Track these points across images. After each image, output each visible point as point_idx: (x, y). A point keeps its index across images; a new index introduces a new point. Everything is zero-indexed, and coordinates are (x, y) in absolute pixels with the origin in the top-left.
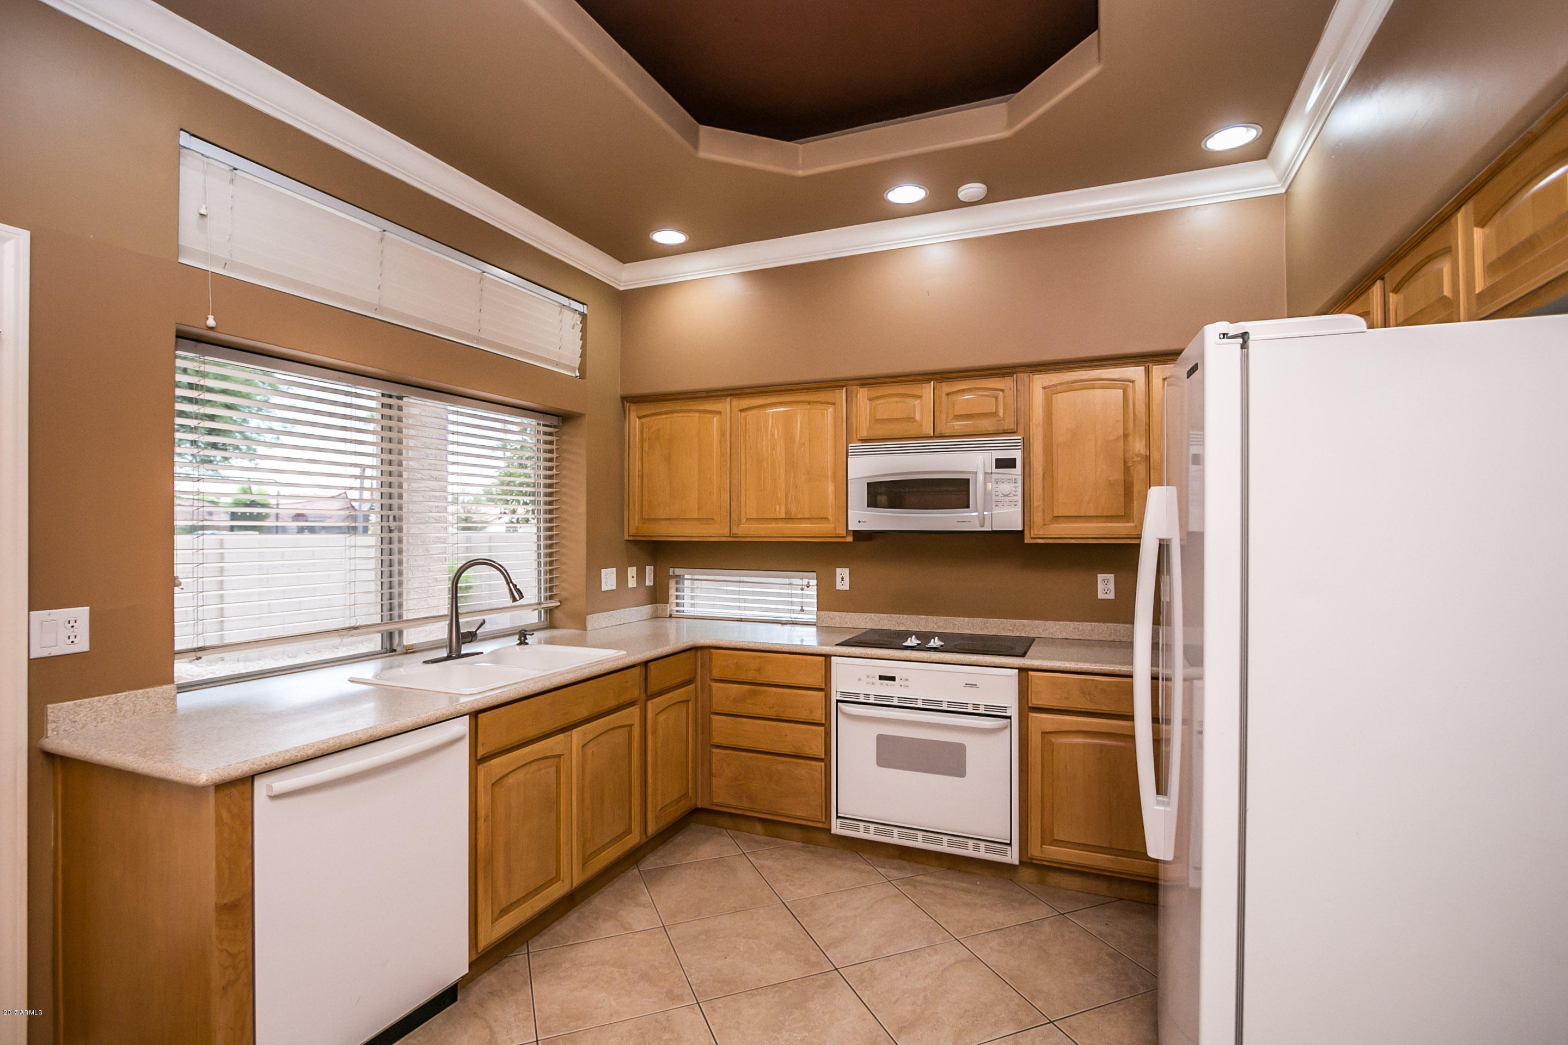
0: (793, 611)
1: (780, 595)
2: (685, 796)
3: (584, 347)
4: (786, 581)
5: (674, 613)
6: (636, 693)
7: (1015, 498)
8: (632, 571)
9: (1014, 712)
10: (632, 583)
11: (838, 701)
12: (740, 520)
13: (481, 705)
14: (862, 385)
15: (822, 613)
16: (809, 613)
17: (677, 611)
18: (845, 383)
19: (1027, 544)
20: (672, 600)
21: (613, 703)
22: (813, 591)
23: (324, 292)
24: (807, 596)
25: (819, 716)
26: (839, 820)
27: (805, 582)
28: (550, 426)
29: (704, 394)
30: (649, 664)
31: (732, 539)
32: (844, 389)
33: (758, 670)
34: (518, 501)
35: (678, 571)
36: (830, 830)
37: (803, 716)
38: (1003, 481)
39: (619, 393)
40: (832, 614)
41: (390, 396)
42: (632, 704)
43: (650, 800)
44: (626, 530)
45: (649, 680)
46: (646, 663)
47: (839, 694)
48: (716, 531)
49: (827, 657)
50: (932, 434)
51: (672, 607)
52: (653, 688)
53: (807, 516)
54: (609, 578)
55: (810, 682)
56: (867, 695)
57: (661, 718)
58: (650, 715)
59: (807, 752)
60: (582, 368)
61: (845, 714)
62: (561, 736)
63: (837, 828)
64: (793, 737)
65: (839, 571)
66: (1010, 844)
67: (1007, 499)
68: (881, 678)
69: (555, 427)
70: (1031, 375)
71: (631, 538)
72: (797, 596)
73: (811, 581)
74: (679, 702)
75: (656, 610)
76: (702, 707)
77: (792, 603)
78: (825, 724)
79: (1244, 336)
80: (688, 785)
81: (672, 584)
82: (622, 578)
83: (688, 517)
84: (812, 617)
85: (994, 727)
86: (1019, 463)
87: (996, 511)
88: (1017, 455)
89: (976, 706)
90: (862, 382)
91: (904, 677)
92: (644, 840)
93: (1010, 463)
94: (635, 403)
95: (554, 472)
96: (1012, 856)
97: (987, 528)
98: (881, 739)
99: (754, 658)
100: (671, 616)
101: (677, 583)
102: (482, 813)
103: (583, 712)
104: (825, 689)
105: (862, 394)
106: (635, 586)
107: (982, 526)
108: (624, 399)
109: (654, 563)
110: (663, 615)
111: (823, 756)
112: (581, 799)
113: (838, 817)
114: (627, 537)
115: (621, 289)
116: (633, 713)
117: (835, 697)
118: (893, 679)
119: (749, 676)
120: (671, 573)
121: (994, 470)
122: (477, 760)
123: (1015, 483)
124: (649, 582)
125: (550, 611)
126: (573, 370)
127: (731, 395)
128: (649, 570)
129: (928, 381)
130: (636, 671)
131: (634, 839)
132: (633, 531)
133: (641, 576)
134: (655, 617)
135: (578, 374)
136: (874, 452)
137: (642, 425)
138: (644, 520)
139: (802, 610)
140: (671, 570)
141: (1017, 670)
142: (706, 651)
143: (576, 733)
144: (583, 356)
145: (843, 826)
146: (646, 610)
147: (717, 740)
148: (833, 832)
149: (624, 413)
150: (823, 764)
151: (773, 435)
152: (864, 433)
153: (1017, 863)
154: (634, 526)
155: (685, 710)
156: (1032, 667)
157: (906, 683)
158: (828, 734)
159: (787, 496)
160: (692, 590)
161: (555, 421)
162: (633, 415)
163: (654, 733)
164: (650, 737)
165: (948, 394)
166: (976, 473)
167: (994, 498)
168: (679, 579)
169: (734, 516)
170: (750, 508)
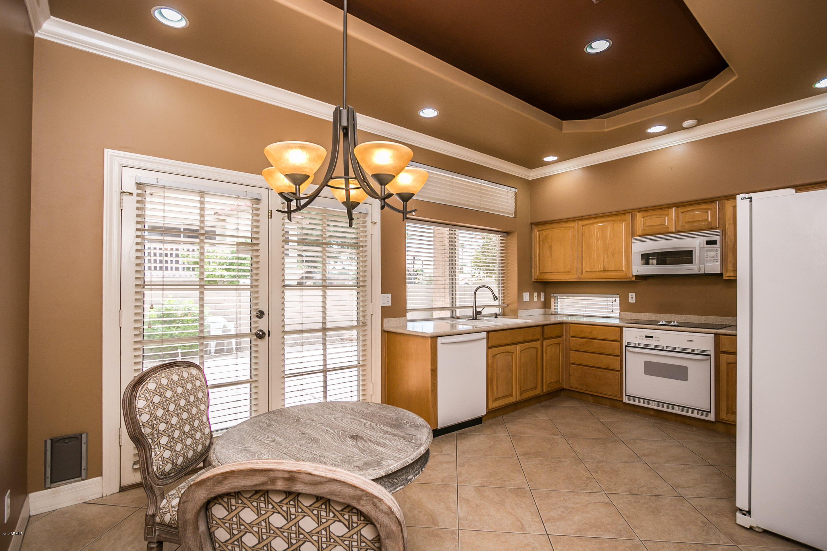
0: (609, 312)
1: (602, 305)
2: (558, 382)
3: (516, 205)
4: (605, 299)
5: (553, 313)
6: (539, 336)
7: (717, 258)
8: (535, 294)
9: (712, 353)
10: (536, 299)
11: (626, 346)
12: (582, 272)
13: (490, 329)
14: (639, 212)
15: (622, 313)
16: (616, 313)
17: (555, 312)
18: (631, 211)
19: (725, 279)
20: (553, 306)
21: (530, 338)
22: (618, 303)
23: (443, 200)
24: (615, 306)
25: (617, 352)
26: (627, 397)
27: (614, 299)
28: (503, 237)
29: (566, 220)
30: (544, 326)
31: (579, 280)
32: (631, 214)
33: (590, 333)
34: (481, 269)
35: (555, 295)
36: (623, 401)
37: (610, 352)
38: (710, 251)
39: (530, 221)
40: (627, 313)
41: (452, 230)
42: (537, 340)
43: (544, 378)
44: (533, 277)
45: (544, 333)
46: (543, 326)
47: (626, 343)
48: (572, 277)
49: (621, 328)
50: (674, 231)
51: (552, 310)
52: (545, 336)
53: (613, 269)
54: (526, 297)
55: (613, 338)
56: (640, 344)
57: (549, 348)
58: (544, 345)
59: (612, 367)
60: (515, 213)
61: (629, 351)
62: (513, 346)
63: (625, 400)
64: (606, 361)
65: (630, 294)
66: (710, 412)
67: (712, 259)
68: (646, 337)
69: (505, 237)
70: (726, 201)
71: (535, 281)
72: (610, 305)
73: (617, 299)
74: (556, 344)
75: (546, 311)
76: (566, 347)
77: (608, 309)
78: (620, 356)
79: (751, 198)
80: (560, 377)
81: (553, 300)
82: (531, 296)
83: (559, 271)
84: (618, 315)
85: (701, 359)
86: (718, 242)
87: (707, 265)
88: (718, 238)
89: (693, 350)
90: (640, 210)
91: (657, 336)
92: (542, 394)
93: (714, 242)
94: (536, 225)
95: (505, 255)
96: (712, 417)
97: (702, 272)
98: (646, 363)
99: (588, 328)
100: (552, 314)
101: (555, 299)
102: (490, 365)
103: (520, 339)
104: (620, 340)
105: (639, 216)
106: (537, 300)
107: (699, 271)
108: (531, 224)
109: (544, 291)
110: (549, 313)
111: (619, 369)
112: (520, 370)
113: (626, 395)
114: (533, 280)
115: (530, 179)
116: (538, 344)
117: (625, 344)
118: (652, 337)
119: (586, 335)
120: (552, 296)
121: (705, 246)
122: (489, 348)
123: (717, 251)
124: (543, 299)
125: (503, 308)
126: (512, 215)
127: (578, 220)
128: (543, 294)
129: (672, 207)
130: (539, 328)
131: (538, 391)
132: (536, 277)
133: (539, 296)
134: (545, 314)
135: (514, 216)
136: (644, 241)
137: (539, 234)
138: (541, 273)
139: (612, 312)
140: (552, 294)
141: (713, 335)
142: (568, 324)
143: (518, 346)
144: (516, 208)
145: (628, 400)
146: (541, 311)
147: (572, 361)
148: (624, 401)
149: (532, 229)
150: (619, 373)
151: (597, 235)
152: (640, 233)
153: (714, 421)
154: (536, 275)
155: (558, 347)
156: (721, 333)
157: (658, 339)
158: (621, 360)
159: (604, 261)
160: (561, 302)
161: (505, 235)
162: (536, 230)
163: (546, 353)
164: (544, 355)
165: (682, 213)
166: (695, 247)
167: (706, 259)
168: (556, 298)
169: (580, 271)
170: (587, 267)
